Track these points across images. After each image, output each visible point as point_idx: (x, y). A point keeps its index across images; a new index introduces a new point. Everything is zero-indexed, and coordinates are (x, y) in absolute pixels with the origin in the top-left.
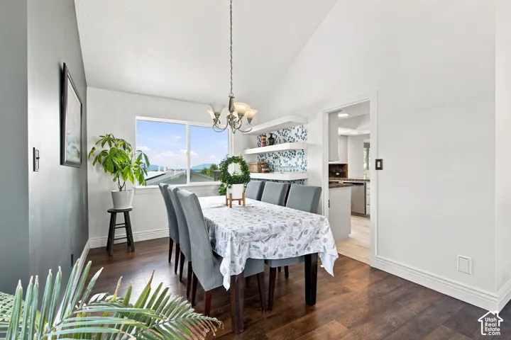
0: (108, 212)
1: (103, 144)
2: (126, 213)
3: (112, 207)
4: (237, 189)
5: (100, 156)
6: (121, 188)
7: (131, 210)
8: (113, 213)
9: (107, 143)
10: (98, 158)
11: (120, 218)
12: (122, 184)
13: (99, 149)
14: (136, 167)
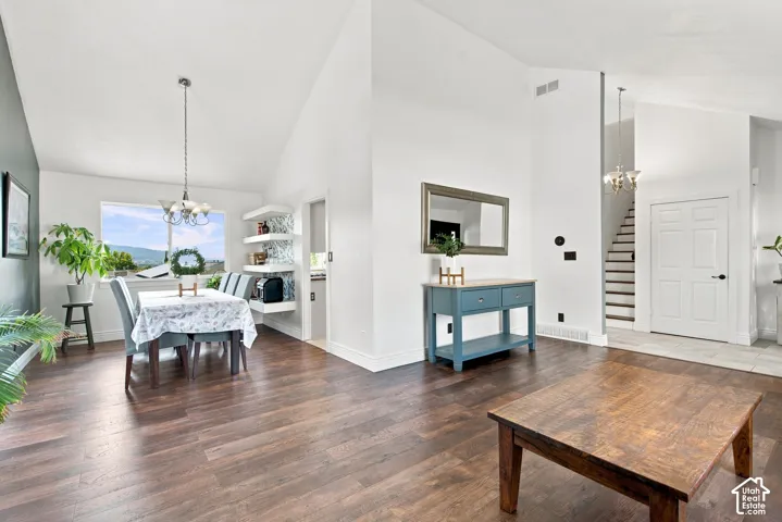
0: (64, 306)
1: (58, 235)
2: (86, 307)
3: (68, 302)
4: (187, 280)
5: (53, 246)
6: (79, 282)
7: (91, 305)
8: (70, 308)
9: (62, 233)
10: (51, 249)
11: (78, 314)
12: (80, 277)
13: (52, 239)
14: (95, 258)
